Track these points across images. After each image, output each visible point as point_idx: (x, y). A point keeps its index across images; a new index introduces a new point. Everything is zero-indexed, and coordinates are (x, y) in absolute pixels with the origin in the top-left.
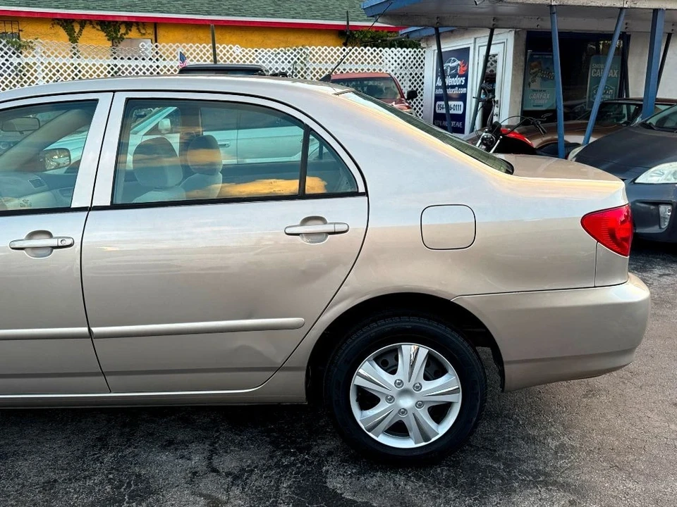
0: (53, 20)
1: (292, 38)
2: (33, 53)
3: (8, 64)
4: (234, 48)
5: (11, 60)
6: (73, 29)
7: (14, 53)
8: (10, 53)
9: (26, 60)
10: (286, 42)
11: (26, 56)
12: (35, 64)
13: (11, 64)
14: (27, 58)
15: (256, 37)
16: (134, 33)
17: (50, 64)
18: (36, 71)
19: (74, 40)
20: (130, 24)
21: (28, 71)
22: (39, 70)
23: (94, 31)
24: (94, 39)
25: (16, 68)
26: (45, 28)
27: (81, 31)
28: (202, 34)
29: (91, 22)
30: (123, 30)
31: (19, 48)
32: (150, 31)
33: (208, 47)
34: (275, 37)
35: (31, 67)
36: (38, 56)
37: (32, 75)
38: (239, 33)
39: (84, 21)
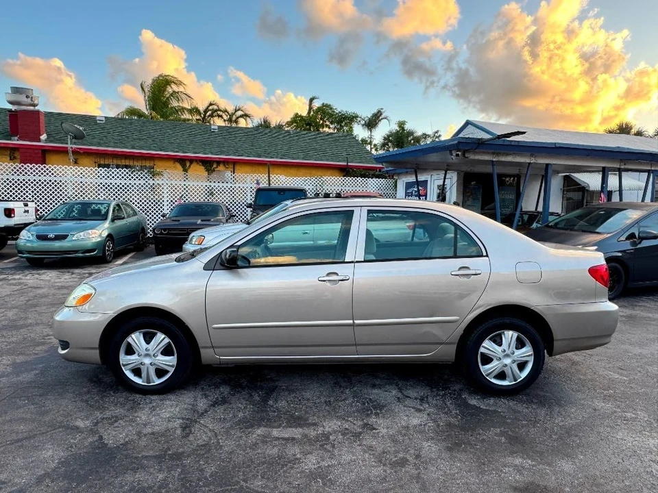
0: (175, 159)
1: (314, 171)
2: (162, 178)
3: (147, 184)
4: (281, 177)
5: (149, 182)
6: (186, 165)
7: (151, 178)
8: (149, 178)
9: (158, 182)
10: (310, 174)
11: (158, 180)
12: (163, 184)
13: (149, 184)
14: (158, 181)
15: (293, 171)
16: (221, 168)
17: (172, 184)
18: (163, 188)
19: (185, 170)
20: (219, 162)
21: (158, 188)
22: (165, 188)
23: (198, 166)
24: (198, 170)
25: (151, 186)
26: (170, 164)
27: (190, 166)
28: (261, 169)
29: (196, 161)
30: (215, 166)
31: (154, 174)
32: (231, 166)
33: (265, 176)
34: (303, 171)
35: (161, 186)
36: (165, 180)
37: (161, 190)
38: (282, 168)
39: (192, 160)
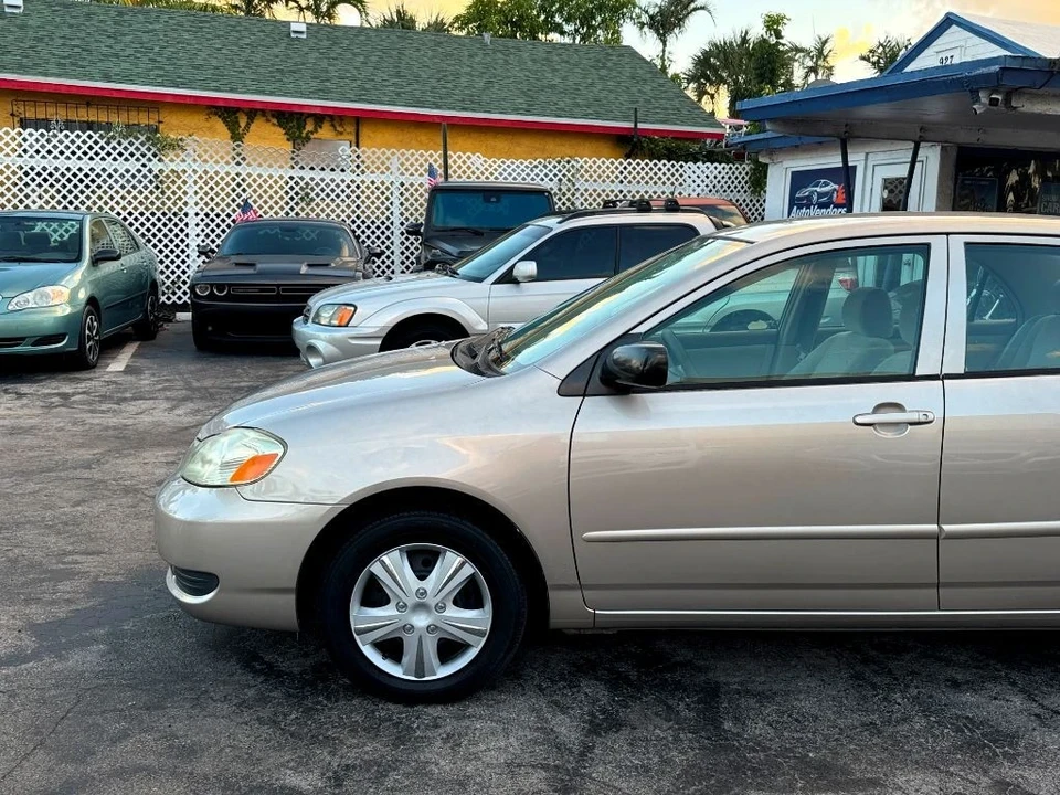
0: (209, 107)
1: (551, 145)
2: (183, 156)
3: (145, 171)
4: (474, 158)
5: (150, 165)
6: (238, 123)
7: (155, 155)
8: (149, 155)
9: (173, 166)
10: (545, 150)
11: (172, 160)
12: (184, 172)
13: (150, 171)
14: (170, 164)
15: (501, 143)
16: (325, 132)
17: (206, 172)
18: (185, 182)
19: (237, 137)
20: (321, 117)
21: (173, 182)
22: (190, 182)
23: (268, 126)
24: (266, 138)
25: (156, 176)
26: (198, 120)
27: (248, 125)
28: (422, 136)
29: (263, 113)
30: (309, 127)
31: (162, 146)
32: (350, 129)
33: (436, 156)
34: (526, 143)
35: (179, 177)
36: (189, 160)
37: (179, 188)
38: (475, 135)
39: (253, 111)
